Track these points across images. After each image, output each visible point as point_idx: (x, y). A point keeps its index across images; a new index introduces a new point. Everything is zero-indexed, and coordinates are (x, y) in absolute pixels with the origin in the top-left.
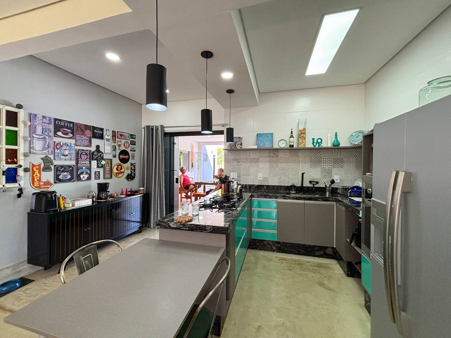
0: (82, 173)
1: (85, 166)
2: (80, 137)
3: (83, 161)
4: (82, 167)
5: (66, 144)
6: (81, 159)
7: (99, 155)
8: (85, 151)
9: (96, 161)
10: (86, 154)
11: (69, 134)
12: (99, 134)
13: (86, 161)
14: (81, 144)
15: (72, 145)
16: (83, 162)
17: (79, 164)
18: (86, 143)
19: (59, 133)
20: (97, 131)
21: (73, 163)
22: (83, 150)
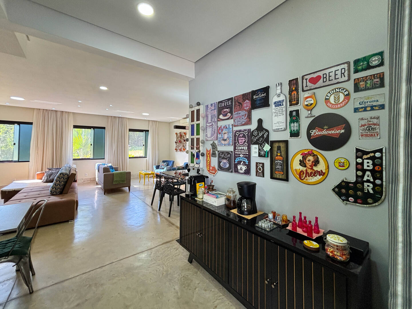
0: (239, 163)
1: (242, 153)
2: (237, 114)
3: (240, 146)
4: (240, 154)
5: (225, 127)
6: (239, 143)
7: (260, 135)
8: (243, 131)
9: (257, 146)
10: (244, 136)
11: (228, 114)
12: (260, 100)
13: (244, 146)
14: (238, 123)
15: (230, 127)
16: (241, 148)
17: (236, 150)
18: (244, 120)
19: (221, 117)
20: (257, 97)
21: (231, 149)
22: (240, 131)
